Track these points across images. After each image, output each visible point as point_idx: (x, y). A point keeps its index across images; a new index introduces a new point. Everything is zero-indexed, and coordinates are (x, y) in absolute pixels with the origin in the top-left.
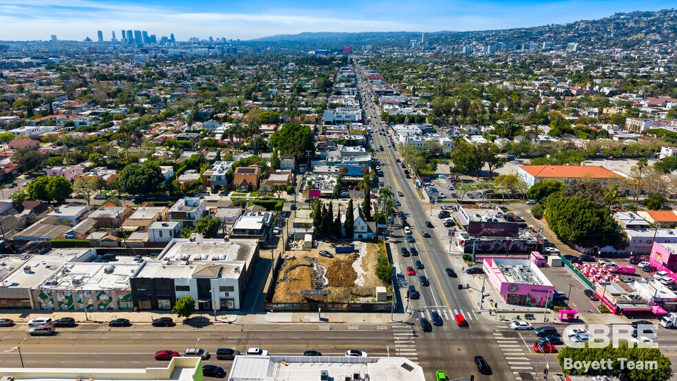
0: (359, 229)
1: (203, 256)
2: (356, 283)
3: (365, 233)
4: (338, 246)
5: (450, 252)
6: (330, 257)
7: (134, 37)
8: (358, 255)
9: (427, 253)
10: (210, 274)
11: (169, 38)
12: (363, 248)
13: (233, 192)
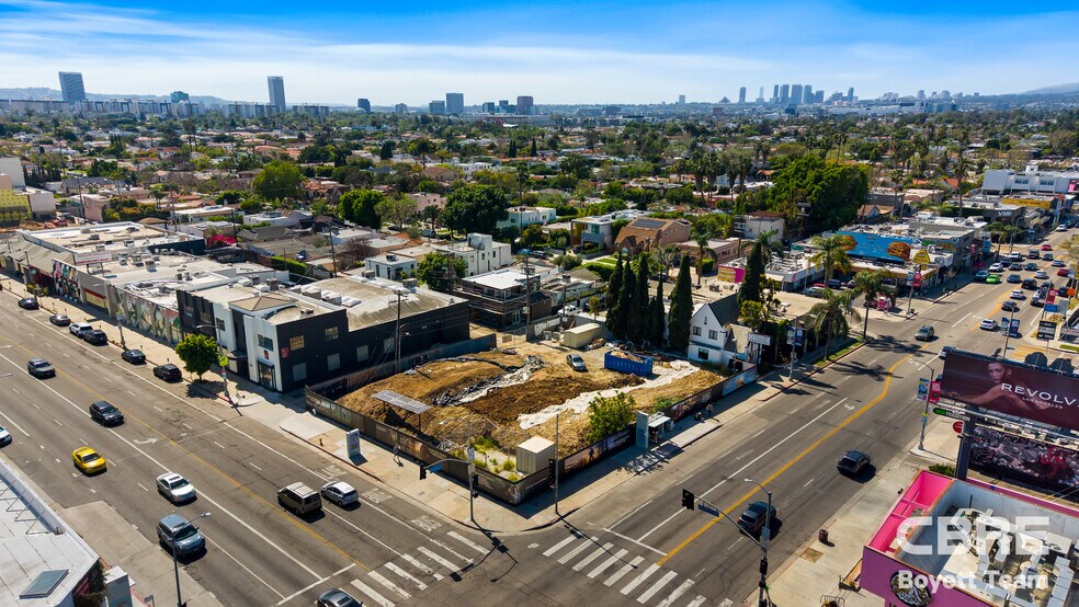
0: (704, 338)
2: (522, 417)
3: (718, 348)
4: (613, 354)
5: (916, 451)
6: (577, 369)
7: (790, 95)
8: (639, 383)
9: (832, 432)
10: (247, 306)
11: (845, 94)
12: (674, 376)
13: (607, 257)
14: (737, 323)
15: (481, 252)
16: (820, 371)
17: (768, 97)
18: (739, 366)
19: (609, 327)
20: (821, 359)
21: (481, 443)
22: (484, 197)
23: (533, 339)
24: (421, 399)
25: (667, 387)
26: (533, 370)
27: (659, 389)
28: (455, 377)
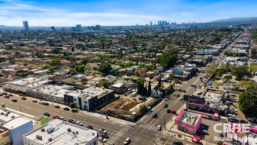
0: (153, 93)
1: (95, 93)
2: (130, 109)
3: (155, 95)
4: (140, 97)
5: (183, 107)
6: (135, 100)
7: (162, 23)
8: (145, 102)
9: (172, 106)
10: (81, 97)
11: (174, 23)
12: (150, 100)
13: (133, 76)
14: (158, 90)
15: (111, 79)
16: (170, 96)
17: (157, 24)
18: (159, 97)
19: (138, 92)
20: (171, 94)
21: (125, 114)
22: (107, 66)
23: (126, 95)
24: (114, 108)
25: (149, 102)
26: (128, 101)
27: (148, 102)
28: (117, 104)
